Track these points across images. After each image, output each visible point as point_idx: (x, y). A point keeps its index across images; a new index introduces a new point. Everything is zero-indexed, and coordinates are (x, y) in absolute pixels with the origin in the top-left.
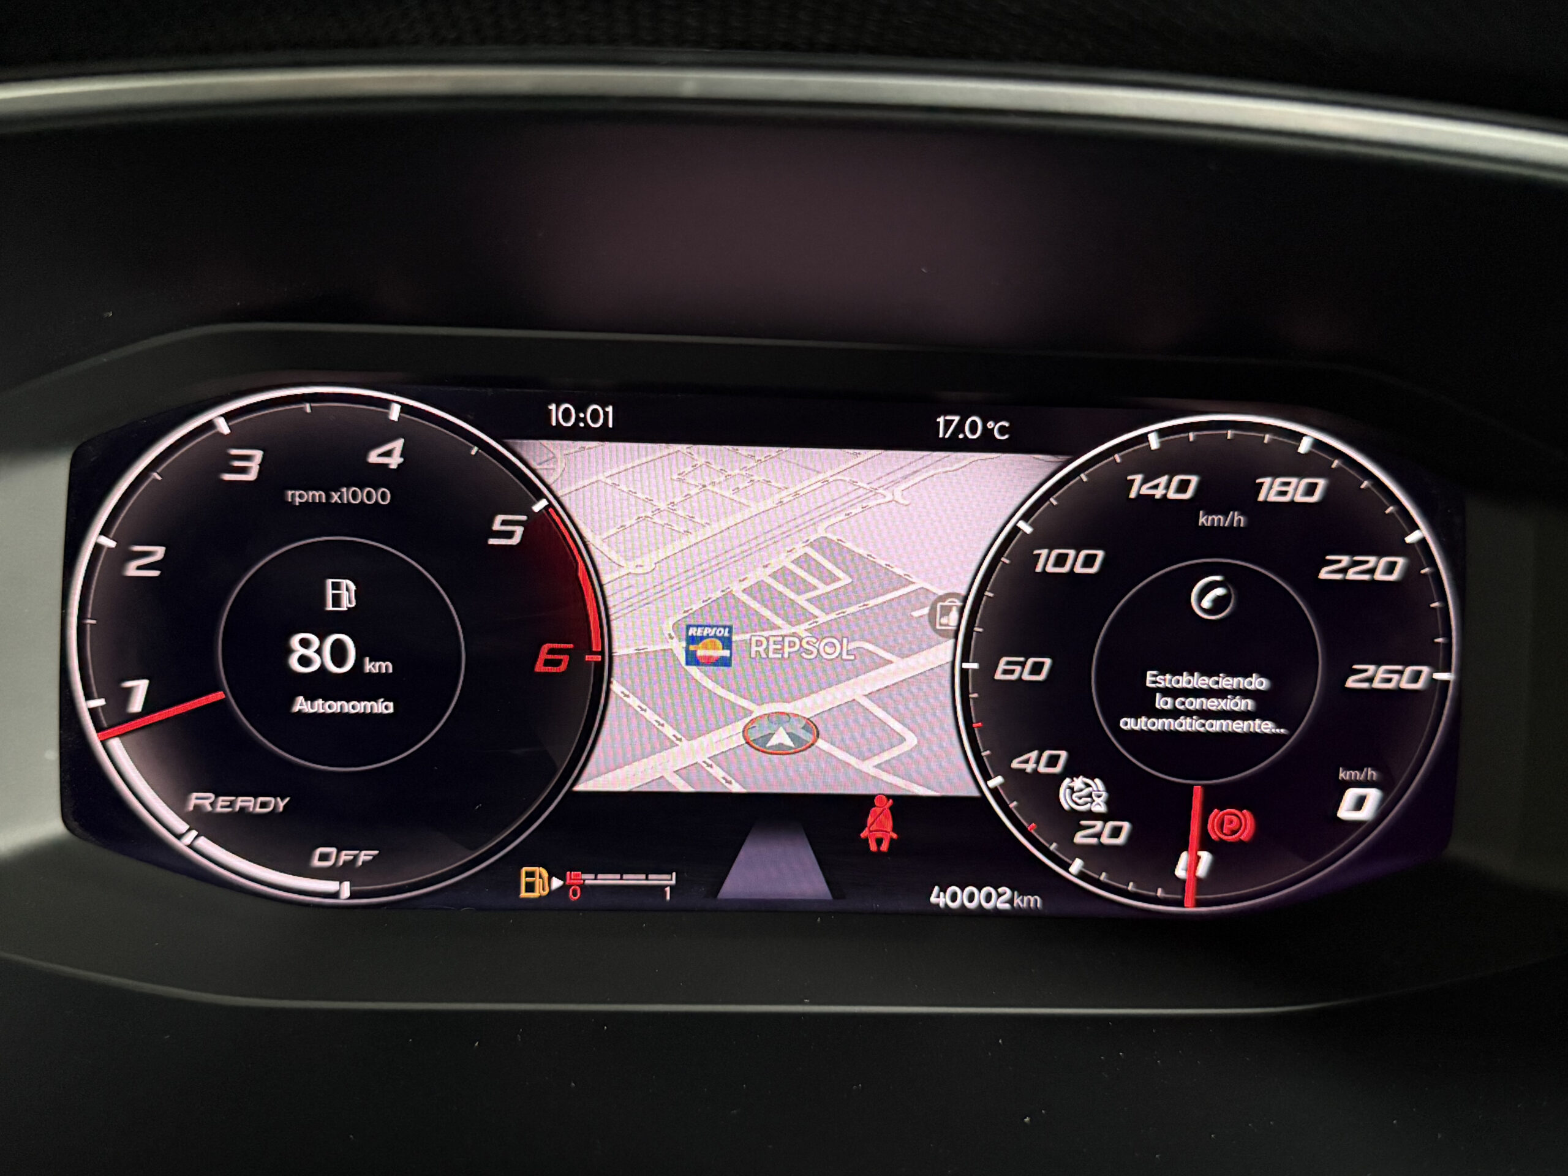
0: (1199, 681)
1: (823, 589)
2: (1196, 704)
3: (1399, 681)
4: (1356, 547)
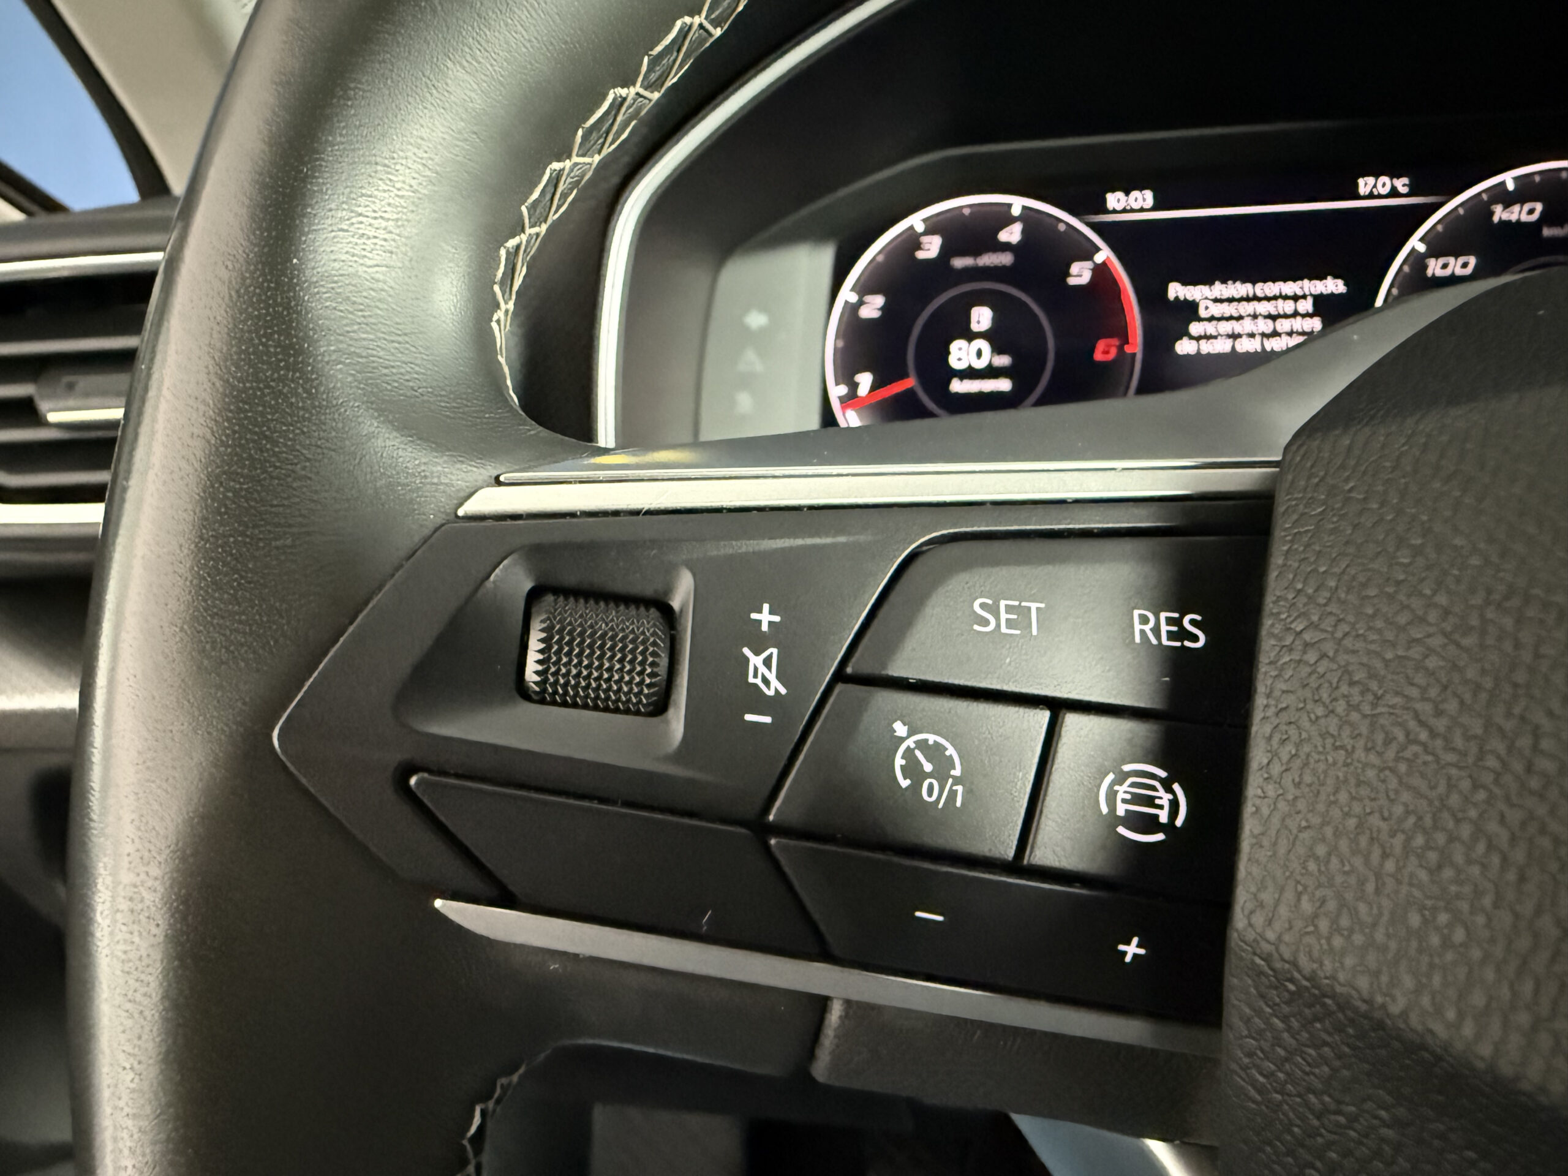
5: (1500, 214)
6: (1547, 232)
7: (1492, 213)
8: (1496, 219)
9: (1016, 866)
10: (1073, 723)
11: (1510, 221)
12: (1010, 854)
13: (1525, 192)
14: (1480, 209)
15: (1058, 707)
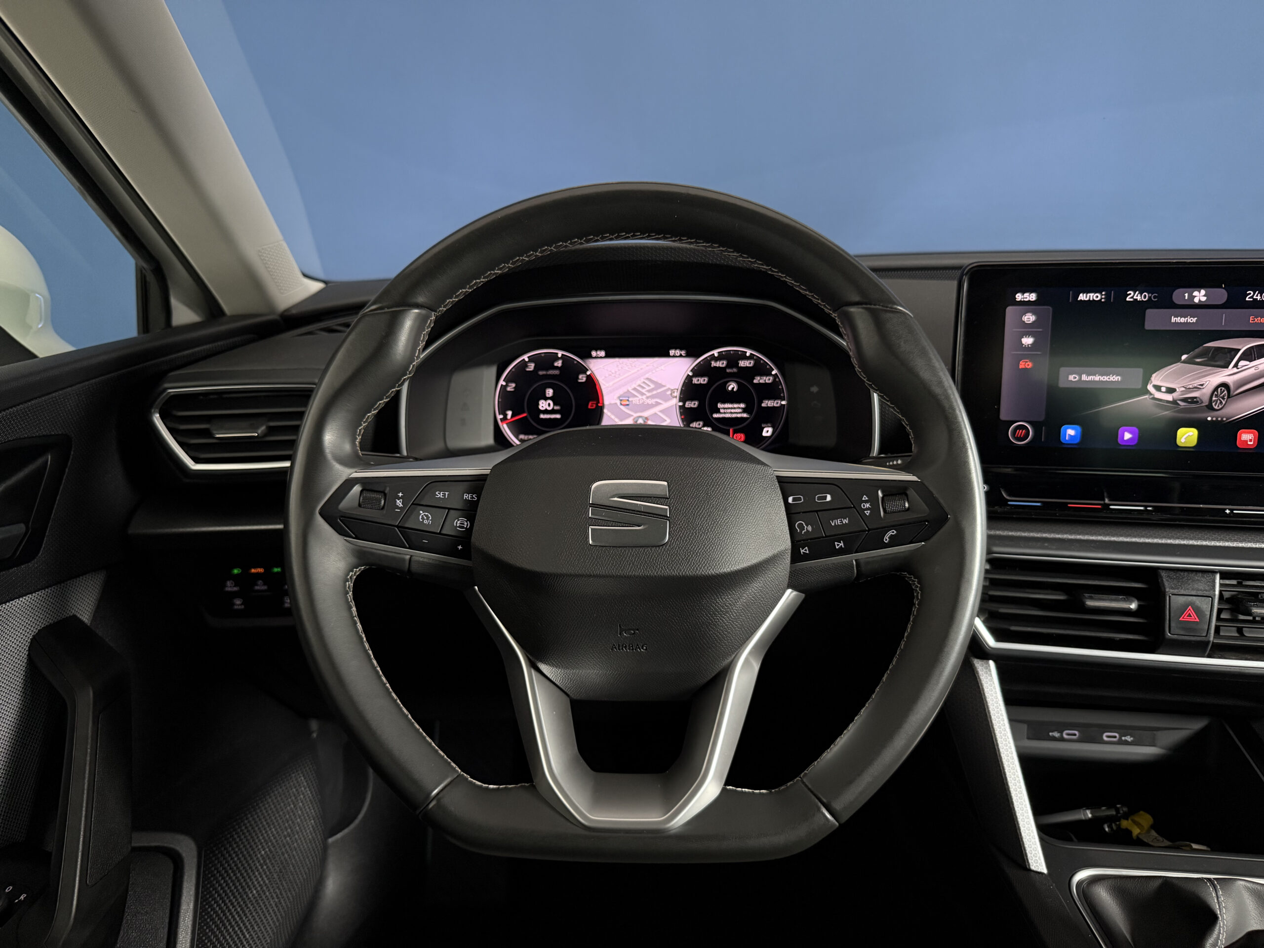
0: (730, 406)
1: (648, 388)
2: (729, 411)
3: (774, 404)
4: (761, 375)
5: (713, 364)
6: (728, 371)
7: (711, 364)
8: (712, 366)
9: (440, 533)
10: (452, 512)
11: (716, 367)
12: (439, 532)
13: (721, 357)
14: (707, 362)
15: (449, 509)
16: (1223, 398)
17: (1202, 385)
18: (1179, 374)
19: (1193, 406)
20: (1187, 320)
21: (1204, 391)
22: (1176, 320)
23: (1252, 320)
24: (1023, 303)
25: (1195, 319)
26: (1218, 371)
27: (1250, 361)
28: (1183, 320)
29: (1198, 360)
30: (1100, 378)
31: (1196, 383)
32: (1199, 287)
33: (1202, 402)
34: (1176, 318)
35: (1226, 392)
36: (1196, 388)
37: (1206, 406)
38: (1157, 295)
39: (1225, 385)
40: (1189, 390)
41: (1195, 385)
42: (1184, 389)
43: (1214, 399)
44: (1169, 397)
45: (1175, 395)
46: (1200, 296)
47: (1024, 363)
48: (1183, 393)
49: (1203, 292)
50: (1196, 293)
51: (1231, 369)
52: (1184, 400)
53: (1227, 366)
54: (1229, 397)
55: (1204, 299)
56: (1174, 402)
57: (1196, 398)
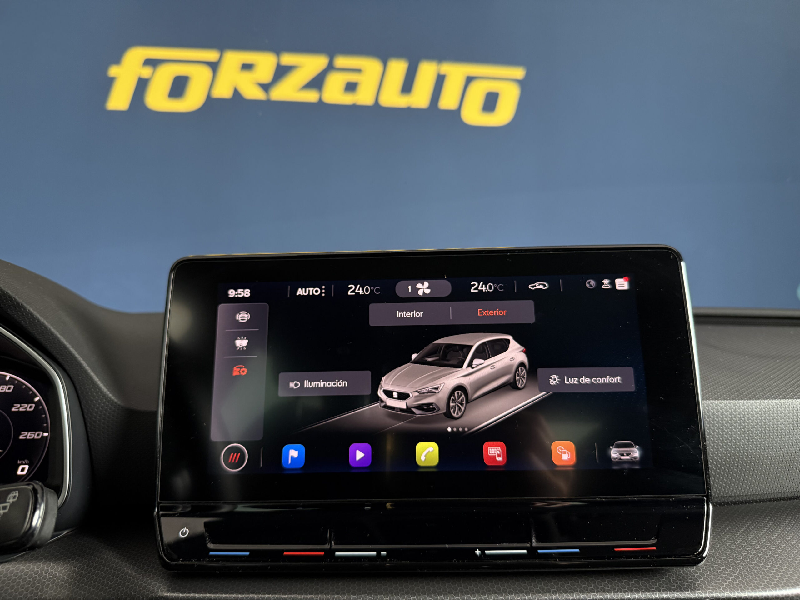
3: (34, 436)
4: (21, 402)
16: (462, 404)
17: (437, 389)
18: (410, 376)
19: (430, 414)
20: (413, 314)
21: (440, 395)
22: (401, 315)
23: (480, 314)
24: (236, 300)
25: (421, 313)
26: (452, 371)
27: (485, 359)
28: (408, 315)
29: (430, 360)
30: (324, 384)
31: (430, 386)
32: (422, 279)
33: (439, 410)
34: (402, 313)
35: (463, 396)
36: (431, 393)
37: (444, 414)
38: (379, 288)
39: (460, 388)
40: (422, 395)
41: (430, 389)
42: (417, 394)
43: (452, 404)
44: (402, 405)
45: (408, 401)
46: (423, 288)
47: (239, 369)
48: (417, 398)
49: (426, 284)
50: (419, 286)
51: (465, 370)
52: (420, 407)
53: (461, 366)
54: (467, 402)
55: (428, 291)
56: (408, 410)
57: (431, 404)
